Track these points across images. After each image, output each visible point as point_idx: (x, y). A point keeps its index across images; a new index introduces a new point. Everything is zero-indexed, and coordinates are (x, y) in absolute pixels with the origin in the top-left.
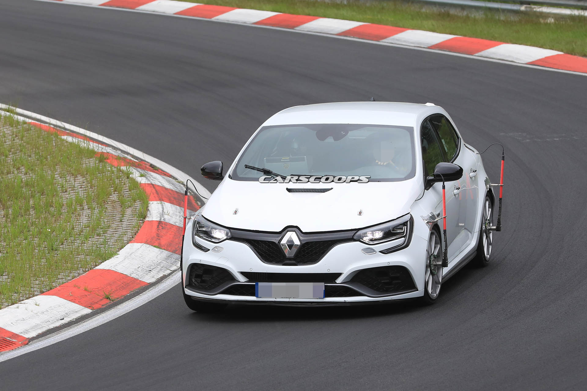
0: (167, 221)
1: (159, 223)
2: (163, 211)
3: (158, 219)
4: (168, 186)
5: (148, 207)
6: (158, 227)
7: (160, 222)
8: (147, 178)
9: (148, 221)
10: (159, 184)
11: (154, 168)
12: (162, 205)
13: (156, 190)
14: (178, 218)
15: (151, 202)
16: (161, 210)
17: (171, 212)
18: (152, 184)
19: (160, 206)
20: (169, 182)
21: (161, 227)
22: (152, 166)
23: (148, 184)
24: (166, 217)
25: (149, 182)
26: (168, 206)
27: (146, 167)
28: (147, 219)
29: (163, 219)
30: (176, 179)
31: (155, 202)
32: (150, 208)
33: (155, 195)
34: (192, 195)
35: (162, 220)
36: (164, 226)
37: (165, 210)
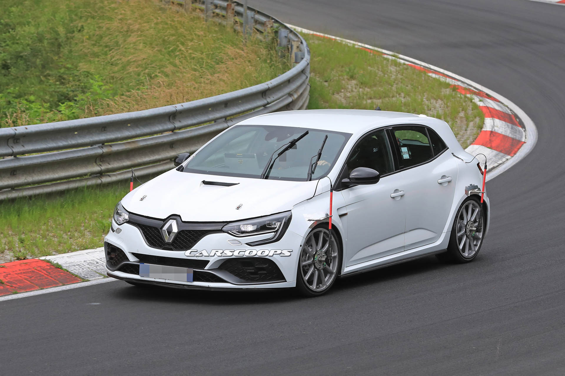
0: (496, 131)
1: (491, 133)
2: (494, 124)
3: (490, 130)
4: (497, 108)
5: (484, 121)
6: (490, 135)
7: (491, 132)
8: (484, 103)
9: (484, 131)
10: (492, 107)
11: (488, 96)
12: (494, 121)
13: (490, 111)
14: (504, 129)
15: (486, 118)
16: (493, 123)
17: (499, 125)
18: (487, 107)
19: (492, 121)
20: (498, 105)
21: (492, 135)
22: (487, 95)
23: (484, 106)
24: (496, 128)
25: (485, 105)
26: (497, 121)
27: (483, 96)
28: (483, 130)
29: (493, 129)
30: (503, 104)
31: (489, 119)
32: (485, 122)
33: (489, 113)
34: (513, 114)
35: (493, 131)
36: (494, 134)
37: (495, 124)
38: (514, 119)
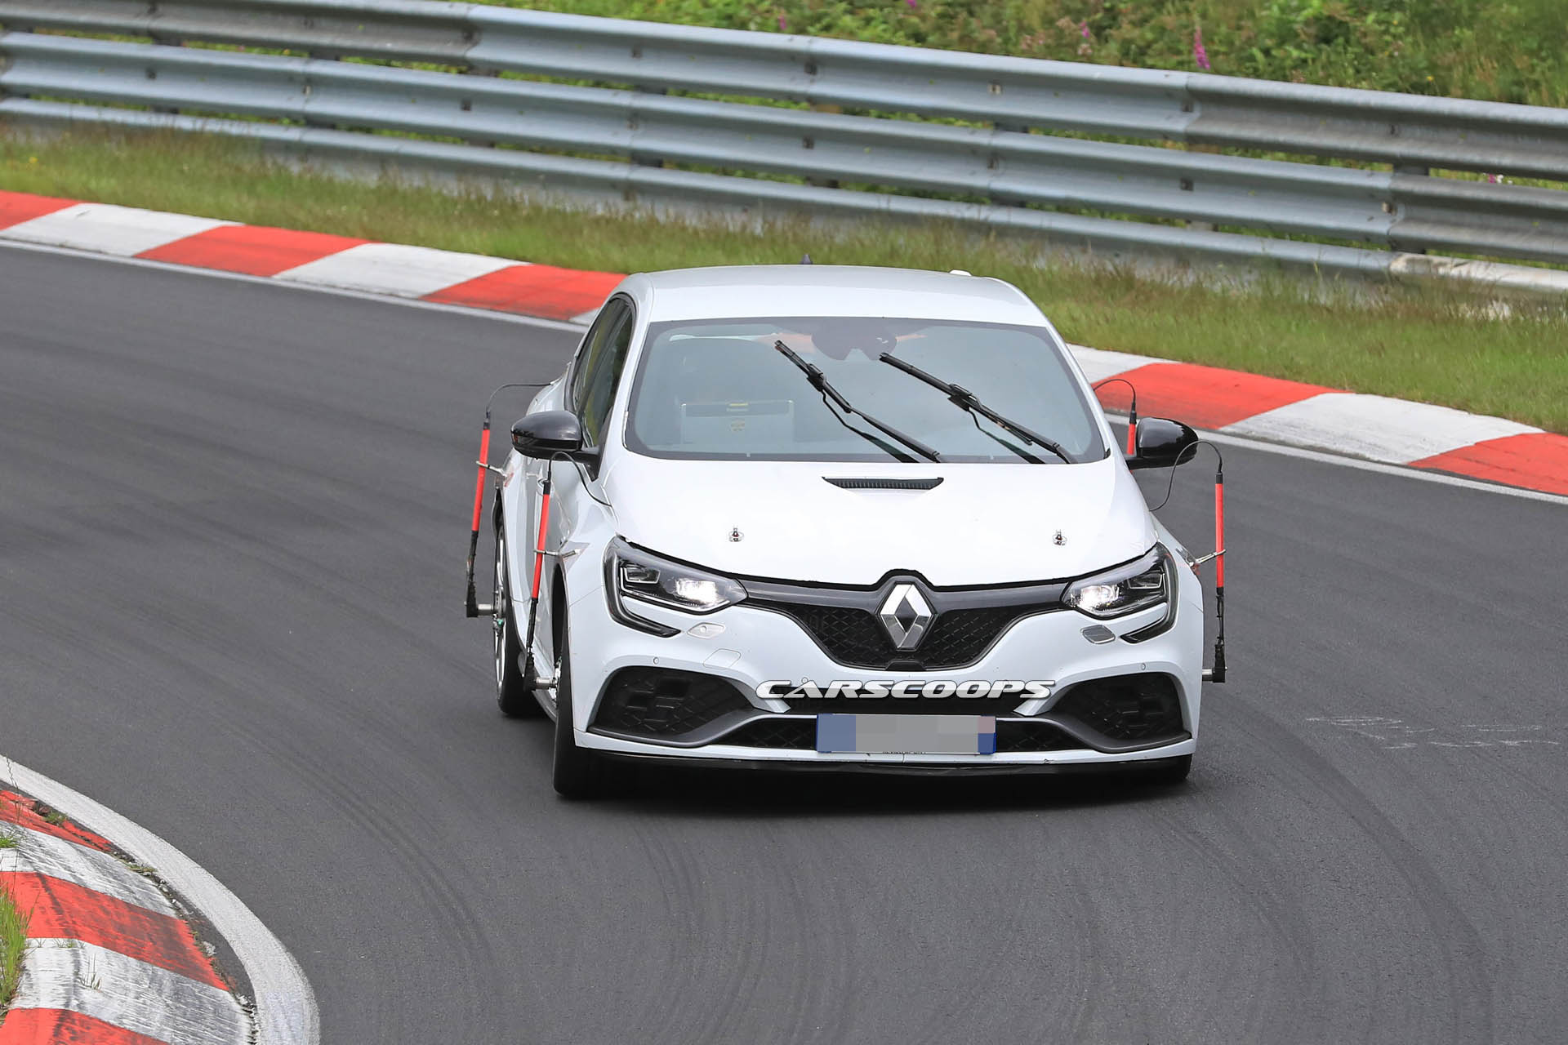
0: (90, 1010)
1: (61, 1019)
2: (76, 974)
3: (59, 1005)
4: (95, 881)
5: (21, 957)
6: (57, 1032)
7: (64, 1016)
8: (21, 854)
9: (22, 1010)
10: (66, 876)
11: (47, 817)
12: (75, 954)
13: (53, 898)
14: (130, 999)
15: (34, 942)
16: (69, 969)
17: (106, 980)
18: (40, 875)
19: (66, 955)
20: (102, 868)
21: (67, 1035)
22: (40, 808)
23: (26, 875)
24: (87, 995)
25: (29, 869)
26: (95, 955)
27: (19, 813)
28: (17, 1003)
29: (74, 1003)
30: (129, 859)
31: (49, 942)
32: (28, 963)
33: (51, 914)
34: (184, 917)
35: (73, 1006)
36: (77, 1028)
37: (83, 972)
38: (190, 944)
